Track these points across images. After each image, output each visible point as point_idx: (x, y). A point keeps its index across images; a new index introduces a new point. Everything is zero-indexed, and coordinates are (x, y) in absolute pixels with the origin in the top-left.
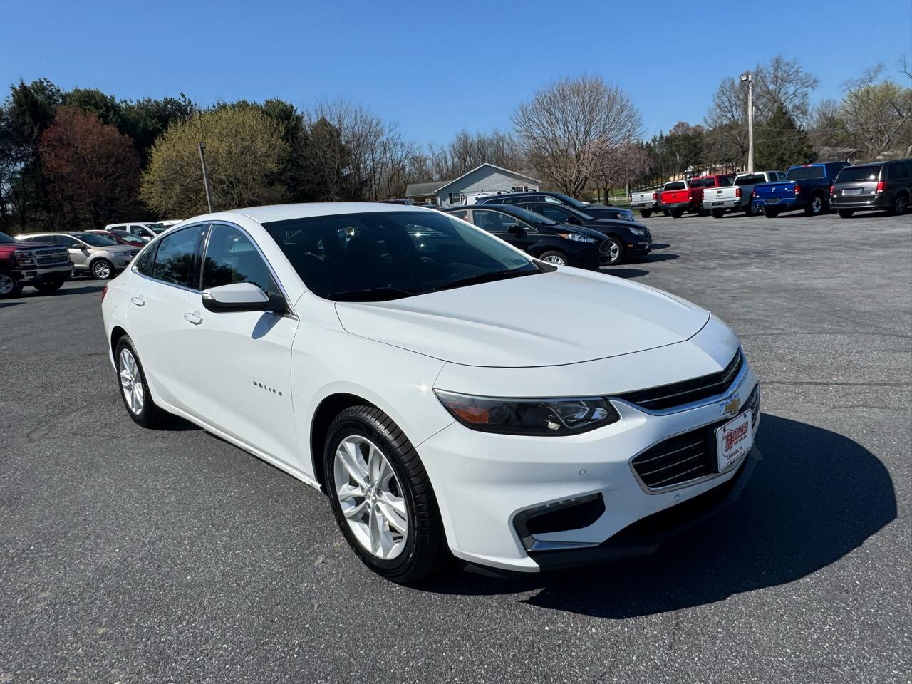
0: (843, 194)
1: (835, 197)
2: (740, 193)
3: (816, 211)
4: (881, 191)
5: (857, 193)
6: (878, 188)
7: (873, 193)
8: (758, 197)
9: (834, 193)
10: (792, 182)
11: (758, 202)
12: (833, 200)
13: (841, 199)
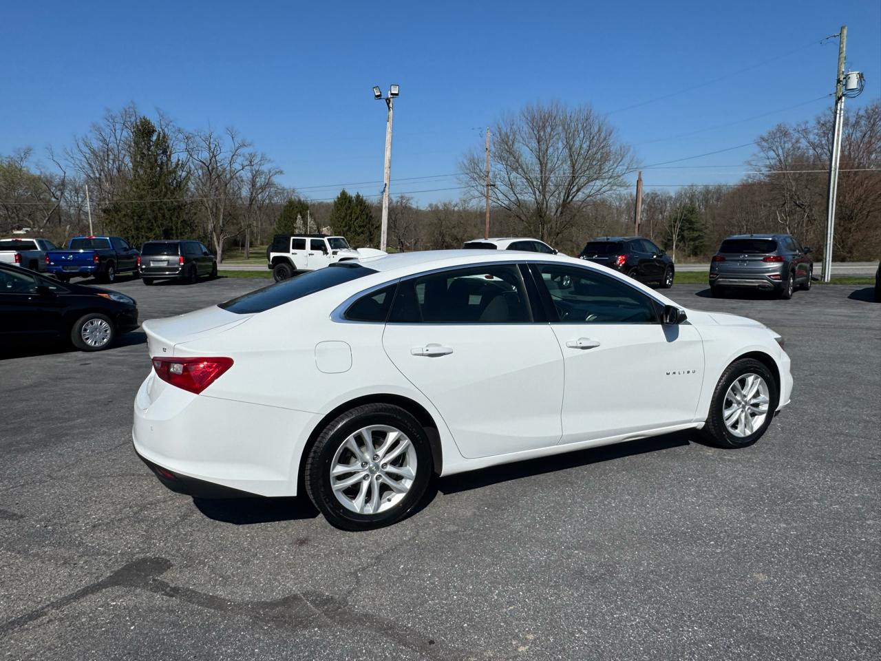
0: (152, 265)
1: (144, 267)
2: (19, 258)
3: (112, 279)
4: (182, 264)
5: (164, 265)
6: (180, 261)
7: (177, 266)
8: (52, 263)
9: (142, 264)
10: (81, 251)
11: (56, 269)
12: (142, 269)
13: (149, 269)
